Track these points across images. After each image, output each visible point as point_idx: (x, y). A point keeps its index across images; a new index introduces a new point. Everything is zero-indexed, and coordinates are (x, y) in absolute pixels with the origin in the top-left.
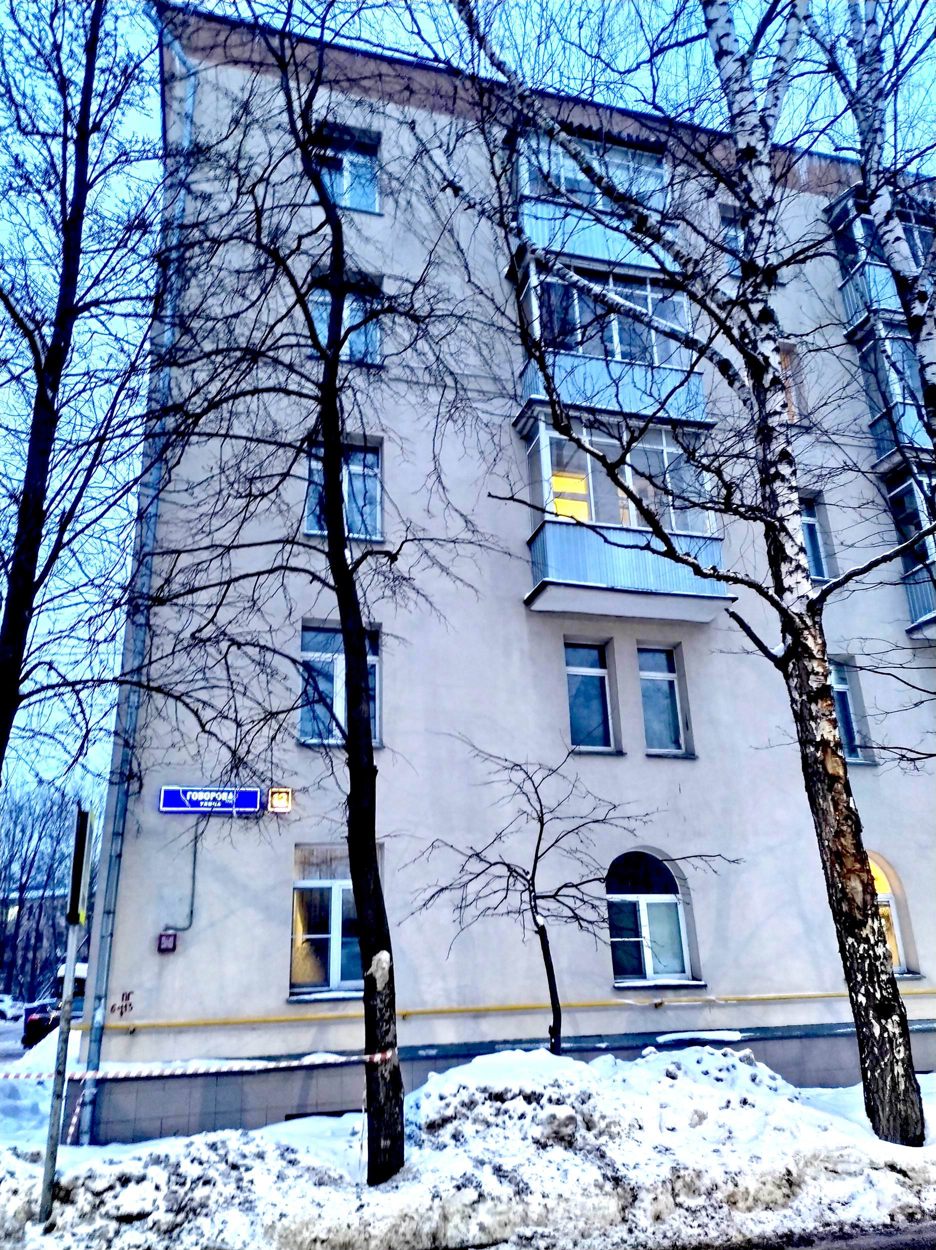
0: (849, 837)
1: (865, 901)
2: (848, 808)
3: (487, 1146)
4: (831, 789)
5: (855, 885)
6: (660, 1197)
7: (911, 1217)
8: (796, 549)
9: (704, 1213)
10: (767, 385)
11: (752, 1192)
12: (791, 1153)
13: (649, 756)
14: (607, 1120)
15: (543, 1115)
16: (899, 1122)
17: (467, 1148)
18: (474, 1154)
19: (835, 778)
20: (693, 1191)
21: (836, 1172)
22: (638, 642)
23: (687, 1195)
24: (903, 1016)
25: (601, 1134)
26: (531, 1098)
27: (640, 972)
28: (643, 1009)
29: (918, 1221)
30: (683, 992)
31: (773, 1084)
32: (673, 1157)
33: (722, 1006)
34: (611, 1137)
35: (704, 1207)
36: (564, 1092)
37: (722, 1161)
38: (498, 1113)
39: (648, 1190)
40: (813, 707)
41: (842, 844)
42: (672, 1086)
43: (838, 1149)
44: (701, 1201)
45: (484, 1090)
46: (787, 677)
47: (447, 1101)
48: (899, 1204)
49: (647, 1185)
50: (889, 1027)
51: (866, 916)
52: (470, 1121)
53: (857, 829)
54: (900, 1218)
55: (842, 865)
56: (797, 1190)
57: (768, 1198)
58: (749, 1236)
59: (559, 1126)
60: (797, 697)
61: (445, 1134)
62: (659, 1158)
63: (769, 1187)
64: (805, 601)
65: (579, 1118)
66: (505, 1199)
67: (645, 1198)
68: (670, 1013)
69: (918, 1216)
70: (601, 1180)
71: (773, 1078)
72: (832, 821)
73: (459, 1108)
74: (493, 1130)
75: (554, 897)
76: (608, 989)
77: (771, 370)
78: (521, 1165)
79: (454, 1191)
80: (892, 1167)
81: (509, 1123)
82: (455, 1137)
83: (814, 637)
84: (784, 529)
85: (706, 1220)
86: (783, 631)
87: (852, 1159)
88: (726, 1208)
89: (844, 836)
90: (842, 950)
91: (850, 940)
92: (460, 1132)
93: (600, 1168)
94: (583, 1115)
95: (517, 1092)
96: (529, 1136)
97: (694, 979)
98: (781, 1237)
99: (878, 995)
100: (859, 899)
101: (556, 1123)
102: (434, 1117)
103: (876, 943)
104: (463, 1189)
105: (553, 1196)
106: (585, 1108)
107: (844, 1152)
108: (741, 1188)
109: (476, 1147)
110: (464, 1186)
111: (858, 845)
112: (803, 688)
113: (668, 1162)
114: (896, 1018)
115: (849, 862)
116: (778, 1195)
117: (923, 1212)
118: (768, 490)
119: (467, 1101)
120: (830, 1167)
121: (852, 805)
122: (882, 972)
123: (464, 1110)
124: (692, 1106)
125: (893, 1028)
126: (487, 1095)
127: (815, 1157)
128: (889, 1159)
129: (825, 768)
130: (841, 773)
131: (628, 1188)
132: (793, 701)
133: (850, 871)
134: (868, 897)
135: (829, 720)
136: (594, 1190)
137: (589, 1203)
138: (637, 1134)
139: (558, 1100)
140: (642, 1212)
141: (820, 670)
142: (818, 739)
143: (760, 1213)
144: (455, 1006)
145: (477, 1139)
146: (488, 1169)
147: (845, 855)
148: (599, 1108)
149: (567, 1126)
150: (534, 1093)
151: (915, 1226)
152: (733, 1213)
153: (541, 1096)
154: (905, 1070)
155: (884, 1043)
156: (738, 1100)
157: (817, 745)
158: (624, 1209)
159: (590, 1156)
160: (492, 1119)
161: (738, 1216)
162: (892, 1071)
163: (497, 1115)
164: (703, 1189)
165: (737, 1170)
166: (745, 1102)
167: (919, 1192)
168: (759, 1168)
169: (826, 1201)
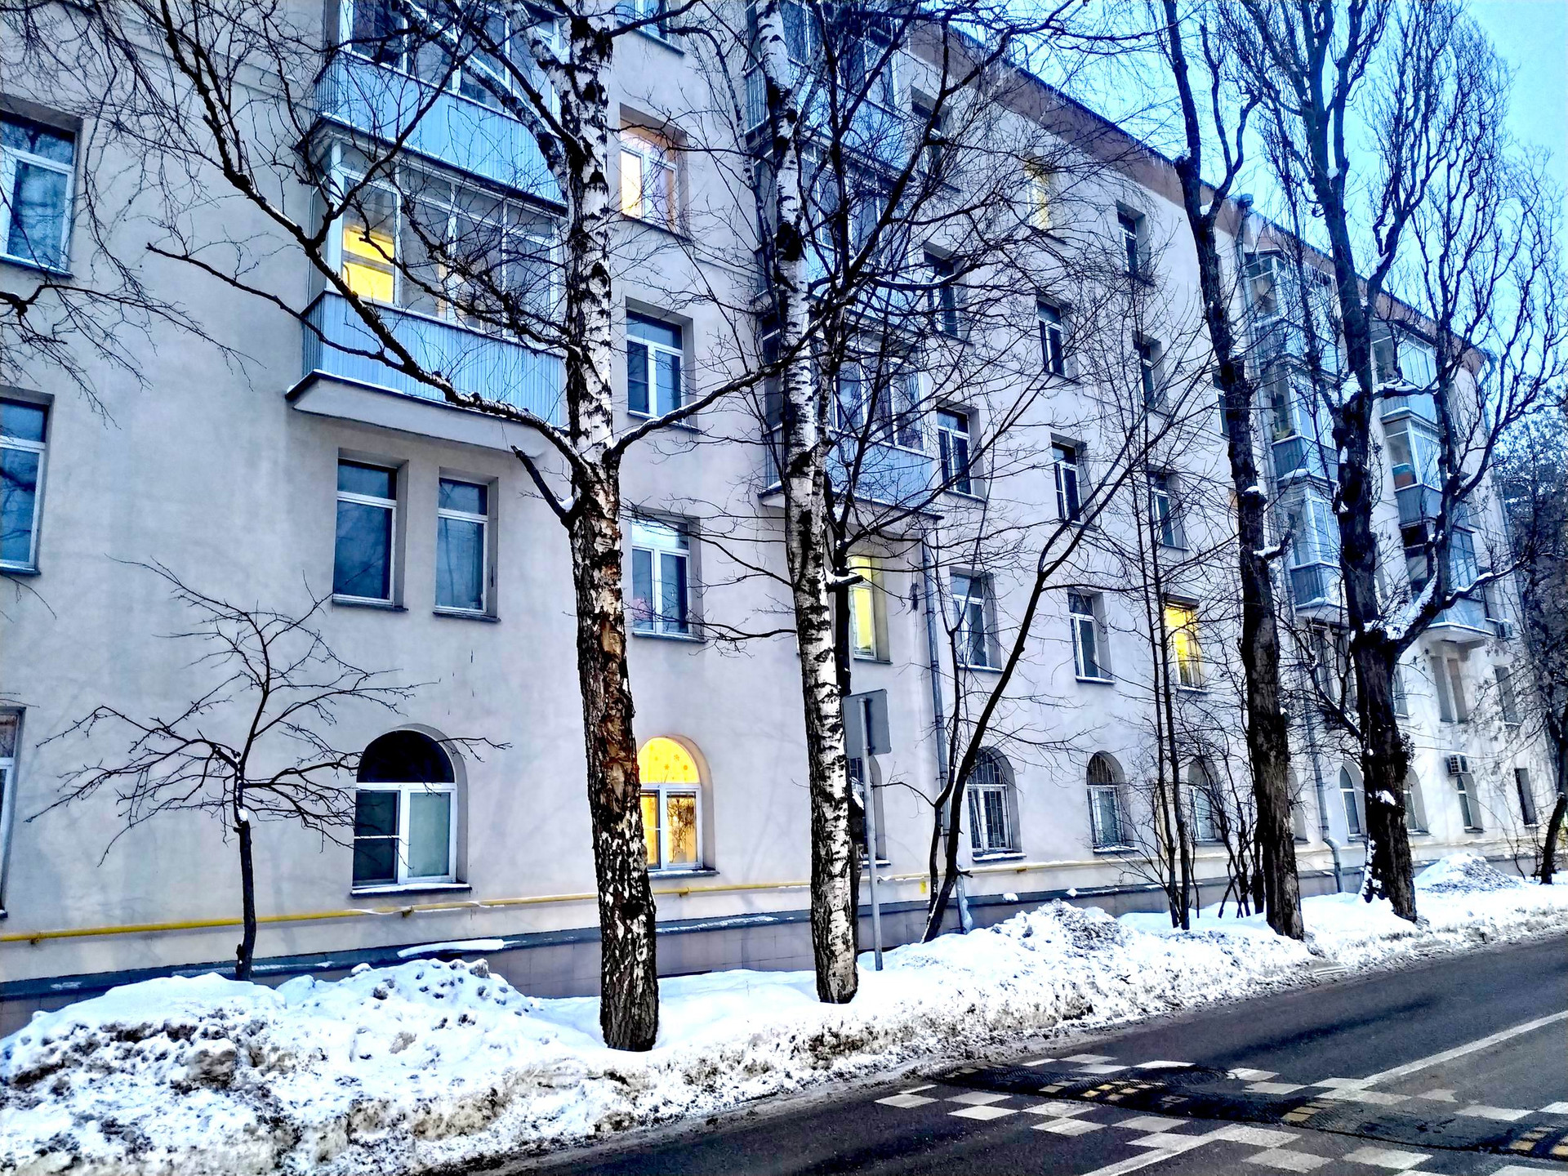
0: (618, 722)
1: (625, 793)
2: (621, 690)
3: (101, 1097)
4: (604, 668)
5: (617, 774)
6: (330, 1135)
7: (618, 1125)
8: (599, 387)
9: (383, 1147)
10: (586, 180)
11: (446, 1117)
12: (500, 1070)
13: (438, 615)
14: (281, 1052)
15: (190, 1052)
16: (631, 1026)
17: (70, 1103)
18: (76, 1110)
19: (609, 657)
20: (374, 1123)
21: (550, 1087)
22: (442, 470)
23: (367, 1129)
24: (651, 917)
25: (269, 1069)
26: (177, 1034)
27: (390, 875)
28: (385, 920)
29: (625, 1128)
30: (441, 897)
31: (502, 997)
32: (358, 1089)
33: (485, 911)
34: (283, 1072)
35: (386, 1141)
36: (228, 1023)
37: (417, 1087)
38: (128, 1054)
39: (315, 1129)
40: (596, 574)
41: (608, 731)
42: (377, 1008)
43: (556, 1062)
44: (382, 1134)
45: (112, 1028)
46: (573, 536)
47: (52, 1046)
48: (608, 1113)
49: (315, 1124)
50: (635, 928)
51: (624, 809)
52: (84, 1068)
53: (629, 713)
54: (606, 1127)
55: (605, 752)
56: (501, 1110)
57: (464, 1123)
58: (430, 1165)
59: (211, 1064)
60: (580, 561)
61: (43, 1089)
62: (338, 1090)
63: (468, 1110)
64: (602, 450)
65: (243, 1052)
66: (111, 1159)
67: (311, 1138)
68: (421, 923)
69: (626, 1124)
70: (254, 1123)
71: (504, 990)
72: (601, 704)
73: (70, 1053)
74: (117, 1077)
75: (268, 785)
76: (343, 897)
77: (593, 162)
78: (145, 1116)
79: (36, 1157)
80: (612, 1076)
81: (141, 1066)
82: (56, 1091)
83: (607, 494)
84: (588, 361)
85: (384, 1154)
86: (573, 482)
87: (569, 1071)
88: (410, 1137)
89: (612, 721)
90: (596, 847)
91: (605, 835)
92: (66, 1083)
93: (256, 1109)
94: (250, 1048)
95: (160, 1027)
96: (167, 1080)
97: (458, 881)
98: (468, 1162)
99: (626, 894)
100: (619, 791)
101: (208, 1060)
102: (29, 1066)
103: (632, 838)
104: (50, 1154)
105: (184, 1148)
106: (253, 1041)
107: (561, 1065)
108: (434, 1115)
109: (84, 1101)
110: (52, 1149)
111: (627, 732)
112: (587, 551)
113: (350, 1094)
114: (642, 918)
115: (613, 751)
116: (477, 1118)
117: (632, 1119)
118: (575, 310)
119: (83, 1042)
120: (544, 1082)
121: (625, 687)
122: (635, 869)
123: (77, 1056)
124: (396, 1028)
125: (638, 928)
126: (114, 1034)
127: (529, 1073)
128: (609, 1067)
129: (600, 644)
130: (618, 651)
131: (289, 1129)
132: (576, 565)
133: (613, 760)
134: (630, 789)
135: (611, 591)
136: (241, 1136)
137: (233, 1152)
138: (319, 1066)
139: (217, 1033)
140: (304, 1155)
141: (609, 532)
142: (597, 611)
143: (453, 1140)
144: (117, 925)
145: (90, 1090)
146: (93, 1126)
147: (609, 742)
148: (272, 1039)
149: (222, 1063)
150: (183, 1027)
151: (620, 1134)
152: (418, 1143)
153: (194, 1029)
154: (646, 972)
155: (626, 945)
156: (457, 1017)
157: (595, 618)
158: (279, 1154)
159: (247, 1097)
160: (116, 1064)
161: (423, 1146)
162: (631, 974)
163: (124, 1058)
164: (388, 1121)
165: (433, 1096)
166: (464, 1019)
167: (635, 1098)
168: (458, 1091)
169: (531, 1119)
